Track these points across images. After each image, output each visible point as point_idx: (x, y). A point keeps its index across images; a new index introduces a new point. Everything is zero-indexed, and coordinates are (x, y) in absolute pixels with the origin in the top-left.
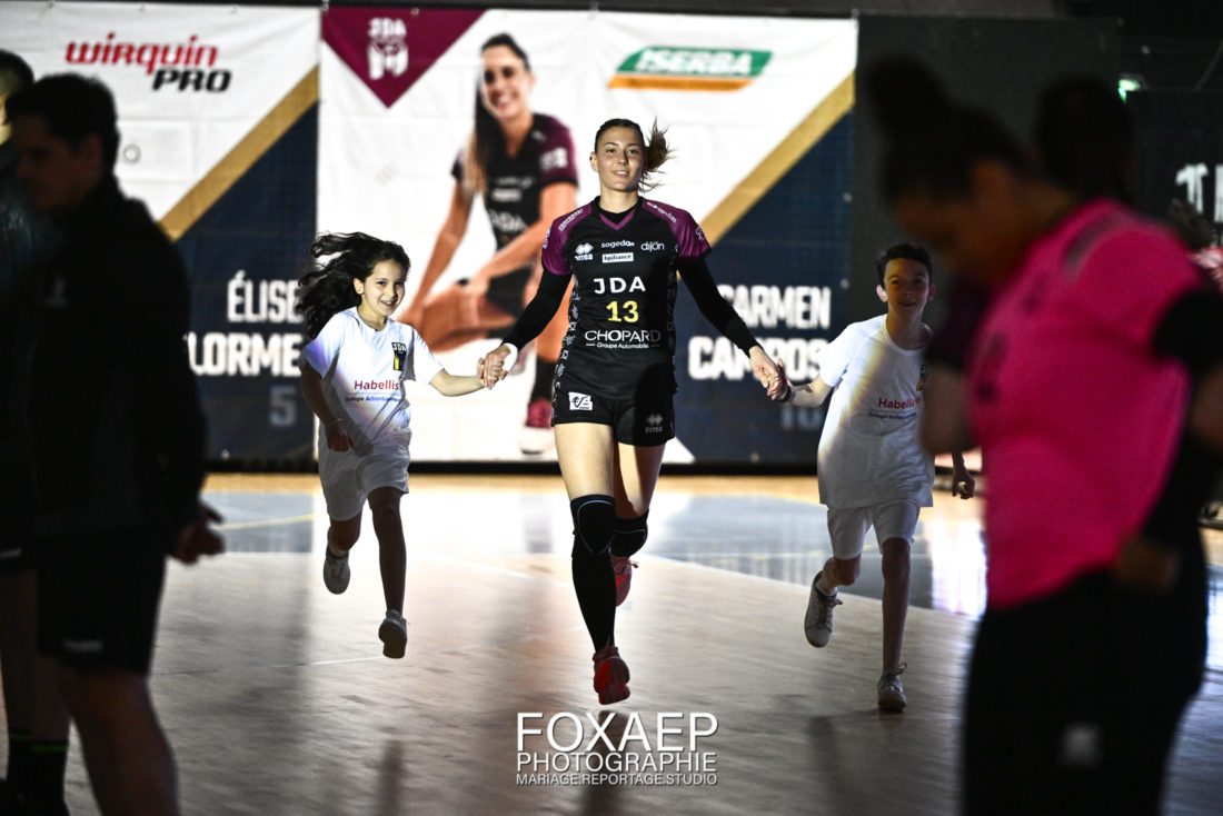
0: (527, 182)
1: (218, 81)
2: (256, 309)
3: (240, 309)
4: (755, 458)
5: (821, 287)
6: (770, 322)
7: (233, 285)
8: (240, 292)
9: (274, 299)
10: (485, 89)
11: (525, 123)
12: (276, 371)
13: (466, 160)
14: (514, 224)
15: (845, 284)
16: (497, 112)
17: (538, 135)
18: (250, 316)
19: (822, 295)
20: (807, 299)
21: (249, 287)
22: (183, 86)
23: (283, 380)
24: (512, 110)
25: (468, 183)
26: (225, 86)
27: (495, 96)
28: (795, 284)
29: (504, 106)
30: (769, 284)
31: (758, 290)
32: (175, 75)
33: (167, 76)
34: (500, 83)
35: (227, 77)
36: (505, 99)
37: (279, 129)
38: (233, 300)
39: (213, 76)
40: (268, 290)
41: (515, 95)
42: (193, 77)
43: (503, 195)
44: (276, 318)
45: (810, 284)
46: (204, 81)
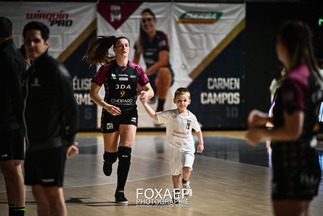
0: (155, 50)
1: (69, 23)
2: (80, 86)
3: (76, 86)
4: (219, 126)
5: (237, 78)
6: (223, 88)
7: (74, 80)
8: (76, 82)
9: (85, 83)
10: (143, 24)
11: (154, 34)
12: (86, 103)
13: (138, 44)
14: (151, 62)
15: (244, 77)
16: (146, 31)
17: (158, 37)
18: (79, 88)
19: (237, 80)
20: (233, 81)
21: (78, 81)
22: (59, 25)
23: (88, 106)
24: (150, 30)
25: (139, 51)
26: (71, 25)
27: (146, 26)
28: (230, 77)
29: (148, 29)
30: (222, 77)
31: (220, 79)
32: (57, 22)
33: (55, 22)
34: (147, 23)
35: (71, 22)
36: (148, 27)
37: (86, 36)
38: (74, 84)
39: (67, 22)
40: (84, 81)
41: (151, 26)
42: (62, 22)
43: (148, 54)
44: (86, 89)
45: (234, 77)
46: (65, 23)
